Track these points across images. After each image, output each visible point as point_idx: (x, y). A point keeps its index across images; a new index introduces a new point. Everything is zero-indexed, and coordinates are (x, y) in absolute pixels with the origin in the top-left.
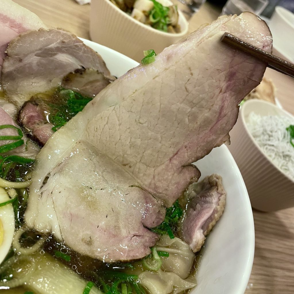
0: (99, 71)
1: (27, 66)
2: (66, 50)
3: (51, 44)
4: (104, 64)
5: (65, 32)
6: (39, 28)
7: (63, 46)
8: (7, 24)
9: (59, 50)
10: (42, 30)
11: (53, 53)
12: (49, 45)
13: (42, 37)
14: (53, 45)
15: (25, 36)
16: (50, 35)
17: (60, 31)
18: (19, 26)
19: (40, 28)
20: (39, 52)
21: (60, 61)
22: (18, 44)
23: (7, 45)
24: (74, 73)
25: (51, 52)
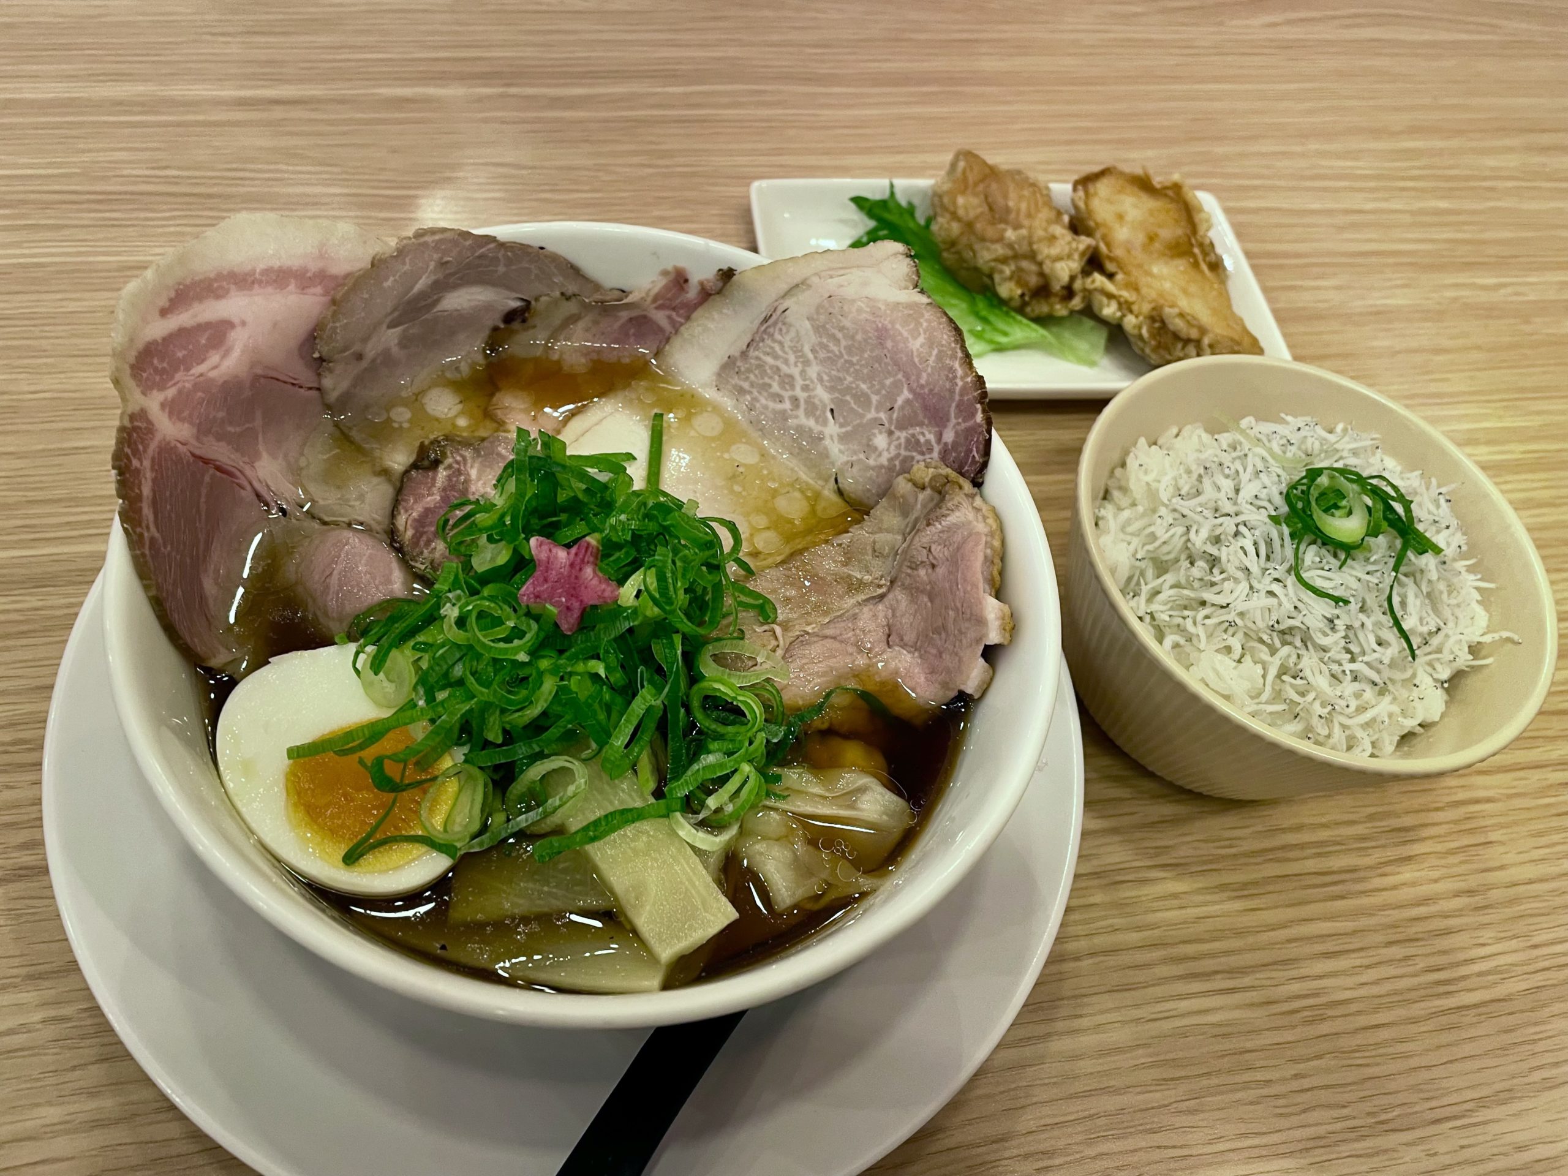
0: (569, 292)
1: (378, 361)
2: (461, 279)
3: (416, 282)
4: (574, 271)
5: (437, 237)
6: (369, 259)
7: (448, 272)
8: (292, 287)
9: (441, 287)
10: (380, 260)
11: (429, 301)
12: (412, 288)
13: (386, 279)
14: (421, 285)
15: (346, 297)
16: (404, 263)
17: (426, 240)
18: (321, 277)
19: (374, 258)
20: (396, 314)
21: (457, 310)
22: (338, 324)
23: (312, 338)
24: (502, 326)
25: (423, 303)
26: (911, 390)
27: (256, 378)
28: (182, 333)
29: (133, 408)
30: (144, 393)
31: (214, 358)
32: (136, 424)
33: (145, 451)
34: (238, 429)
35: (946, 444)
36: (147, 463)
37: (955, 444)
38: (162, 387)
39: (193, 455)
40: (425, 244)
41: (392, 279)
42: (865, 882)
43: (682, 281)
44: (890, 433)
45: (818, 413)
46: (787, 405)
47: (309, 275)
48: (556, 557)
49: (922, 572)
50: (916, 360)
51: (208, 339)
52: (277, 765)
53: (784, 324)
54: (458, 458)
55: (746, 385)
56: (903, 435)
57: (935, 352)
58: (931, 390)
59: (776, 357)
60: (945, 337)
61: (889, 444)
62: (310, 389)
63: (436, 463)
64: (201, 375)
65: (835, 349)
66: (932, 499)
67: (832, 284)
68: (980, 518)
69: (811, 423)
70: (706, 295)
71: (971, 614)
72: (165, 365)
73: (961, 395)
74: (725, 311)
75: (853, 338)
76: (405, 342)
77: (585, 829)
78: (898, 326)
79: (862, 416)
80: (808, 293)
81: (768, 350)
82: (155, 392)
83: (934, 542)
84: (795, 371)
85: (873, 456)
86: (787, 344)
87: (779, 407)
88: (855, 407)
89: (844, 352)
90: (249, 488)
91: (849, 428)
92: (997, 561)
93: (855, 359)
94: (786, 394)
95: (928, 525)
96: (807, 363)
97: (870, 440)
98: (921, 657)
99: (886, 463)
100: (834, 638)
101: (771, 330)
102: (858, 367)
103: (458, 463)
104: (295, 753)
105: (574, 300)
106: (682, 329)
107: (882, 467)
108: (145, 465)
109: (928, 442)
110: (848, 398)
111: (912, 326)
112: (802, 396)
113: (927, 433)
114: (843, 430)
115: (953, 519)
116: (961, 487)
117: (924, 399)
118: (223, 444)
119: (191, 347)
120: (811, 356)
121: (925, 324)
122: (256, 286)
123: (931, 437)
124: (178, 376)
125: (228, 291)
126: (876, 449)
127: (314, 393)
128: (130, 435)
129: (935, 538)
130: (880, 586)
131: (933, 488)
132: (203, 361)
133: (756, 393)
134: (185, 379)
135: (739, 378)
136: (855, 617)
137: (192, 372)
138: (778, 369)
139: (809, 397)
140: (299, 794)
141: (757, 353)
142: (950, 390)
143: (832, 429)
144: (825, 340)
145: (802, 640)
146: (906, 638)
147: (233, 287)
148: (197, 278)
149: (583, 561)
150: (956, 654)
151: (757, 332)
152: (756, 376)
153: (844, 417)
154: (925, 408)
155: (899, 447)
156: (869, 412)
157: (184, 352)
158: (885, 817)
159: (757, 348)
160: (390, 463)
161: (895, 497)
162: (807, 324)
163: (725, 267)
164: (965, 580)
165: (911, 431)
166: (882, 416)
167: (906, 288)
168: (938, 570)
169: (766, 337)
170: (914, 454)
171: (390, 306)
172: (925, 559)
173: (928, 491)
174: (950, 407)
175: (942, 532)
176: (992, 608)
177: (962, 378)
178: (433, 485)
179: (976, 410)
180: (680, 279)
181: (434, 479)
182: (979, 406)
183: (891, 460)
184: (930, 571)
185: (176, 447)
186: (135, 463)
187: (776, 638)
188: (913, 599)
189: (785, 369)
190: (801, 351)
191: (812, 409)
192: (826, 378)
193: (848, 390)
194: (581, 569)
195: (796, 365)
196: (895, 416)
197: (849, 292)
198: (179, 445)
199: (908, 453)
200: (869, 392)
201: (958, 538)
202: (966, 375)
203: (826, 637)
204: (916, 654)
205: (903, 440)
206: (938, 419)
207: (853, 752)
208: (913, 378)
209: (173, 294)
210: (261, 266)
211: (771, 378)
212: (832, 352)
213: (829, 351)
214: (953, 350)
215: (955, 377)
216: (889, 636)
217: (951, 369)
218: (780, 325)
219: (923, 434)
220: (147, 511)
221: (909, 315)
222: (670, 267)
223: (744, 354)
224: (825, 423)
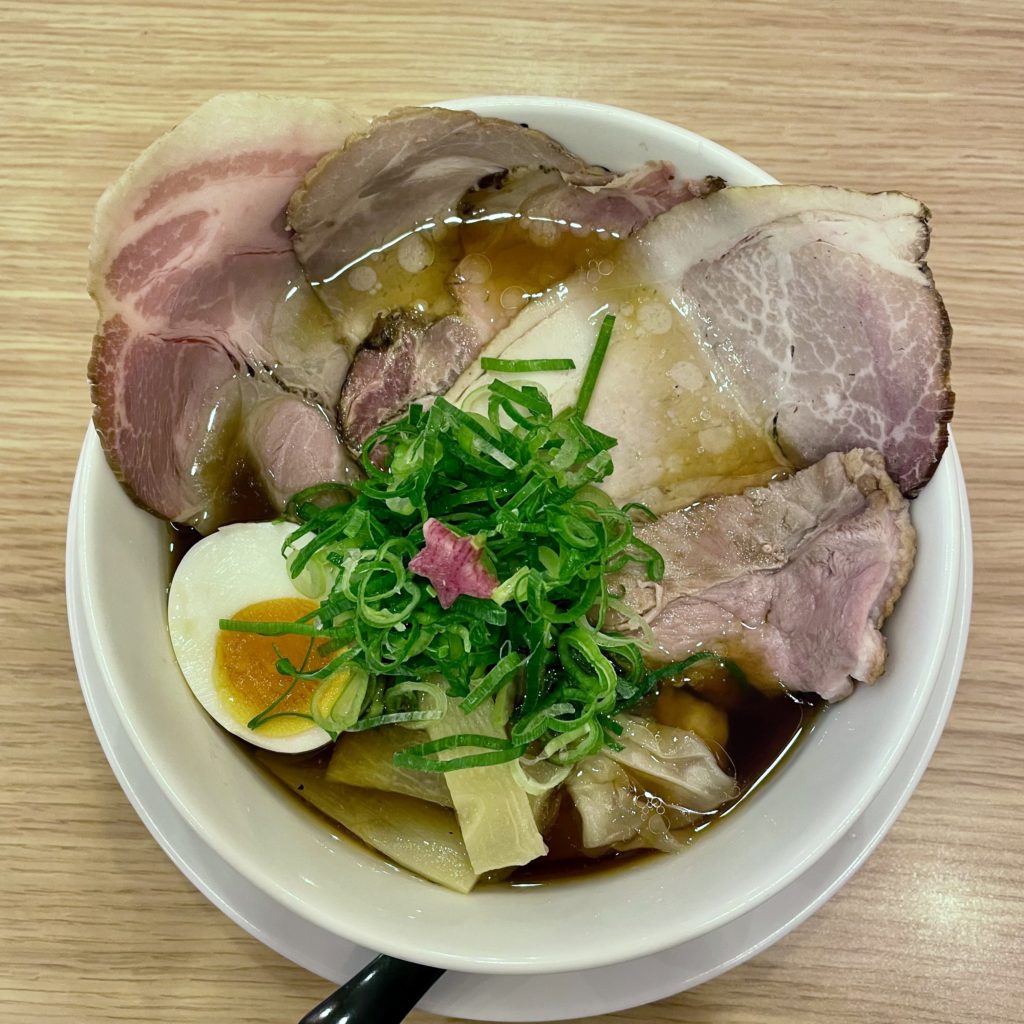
0: (548, 166)
2: (435, 152)
3: (389, 160)
4: (556, 148)
5: (412, 119)
7: (421, 149)
8: (265, 170)
9: (416, 161)
11: (402, 174)
12: (385, 165)
13: (359, 159)
14: (394, 162)
16: (378, 145)
17: (401, 120)
18: (295, 158)
20: (368, 186)
22: (308, 205)
23: (284, 214)
24: (477, 188)
25: (395, 176)
26: (877, 369)
27: (228, 259)
28: (158, 231)
29: (108, 316)
30: (119, 299)
31: (188, 249)
32: (110, 331)
33: (118, 354)
34: (210, 305)
35: (893, 440)
36: (120, 364)
37: (901, 447)
38: (136, 288)
39: (165, 340)
40: (401, 124)
41: (364, 159)
42: (669, 840)
43: (667, 177)
44: (844, 397)
45: (778, 345)
46: (748, 326)
47: (283, 157)
48: (443, 548)
49: (818, 571)
50: (891, 343)
51: (181, 234)
52: (210, 631)
53: (765, 249)
54: (408, 341)
55: (712, 293)
56: (856, 406)
57: (913, 344)
58: (896, 381)
59: (749, 277)
60: (930, 333)
61: (840, 407)
62: (283, 252)
63: (388, 343)
64: (175, 268)
65: (812, 294)
66: (855, 499)
67: (825, 228)
68: (895, 543)
69: (768, 353)
70: (688, 196)
71: (845, 646)
72: (140, 266)
73: (924, 404)
74: (706, 217)
75: (832, 291)
76: (377, 207)
77: (442, 741)
78: (883, 299)
79: (823, 368)
80: (797, 228)
81: (743, 268)
82: (129, 295)
83: (839, 550)
84: (766, 298)
85: (821, 410)
86: (763, 270)
87: (742, 325)
88: (817, 356)
89: (819, 298)
90: (220, 349)
91: (804, 372)
92: (897, 591)
93: (829, 312)
94: (752, 316)
95: (839, 529)
96: (779, 294)
97: (822, 393)
98: (791, 645)
99: (831, 422)
100: (714, 603)
101: (751, 250)
102: (830, 320)
103: (406, 345)
104: (225, 625)
105: (552, 173)
106: (661, 218)
107: (826, 423)
108: (119, 369)
109: (877, 427)
110: (812, 344)
111: (899, 305)
112: (766, 323)
113: (879, 418)
114: (798, 372)
115: (865, 535)
116: (887, 501)
117: (887, 386)
118: (196, 321)
119: (165, 243)
120: (785, 290)
121: (913, 309)
122: (230, 173)
123: (882, 425)
124: (152, 274)
125: (203, 182)
126: (825, 404)
127: (288, 255)
128: (104, 343)
129: (842, 546)
130: (777, 561)
131: (860, 489)
132: (176, 255)
133: (720, 305)
134: (159, 276)
135: (707, 284)
136: (742, 584)
137: (164, 268)
138: (748, 290)
139: (773, 327)
140: (225, 656)
141: (730, 267)
142: (914, 392)
143: (787, 365)
144: (803, 281)
145: (682, 600)
146: (783, 624)
147: (207, 177)
148: (172, 174)
149: (465, 558)
150: (822, 667)
151: (734, 248)
152: (725, 288)
153: (803, 360)
154: (886, 394)
155: (848, 413)
156: (829, 366)
157: (158, 250)
158: (706, 792)
159: (732, 262)
160: (349, 334)
161: (821, 471)
162: (789, 259)
163: (716, 175)
164: (850, 614)
165: (865, 407)
166: (841, 376)
167: (907, 258)
168: (833, 578)
169: (743, 255)
170: (861, 429)
171: (361, 181)
172: (825, 561)
173: (854, 489)
174: (909, 407)
175: (851, 543)
176: (868, 646)
177: (931, 388)
178: (382, 367)
179: (934, 428)
180: (666, 174)
181: (382, 361)
182: (937, 425)
183: (836, 421)
184: (827, 574)
185: (149, 340)
186: (109, 368)
187: (655, 599)
188: (801, 591)
189: (755, 291)
190: (776, 281)
191: (773, 339)
192: (794, 316)
193: (814, 336)
194: (462, 564)
195: (767, 293)
196: (853, 384)
197: (842, 242)
198: (151, 337)
199: (854, 424)
200: (835, 348)
201: (861, 559)
202: (936, 387)
203: (707, 601)
204: (788, 641)
205: (853, 410)
206: (895, 413)
207: (700, 717)
208: (882, 359)
209: (148, 195)
210: (237, 152)
211: (738, 294)
212: (808, 295)
213: (804, 293)
214: (934, 352)
215: (924, 383)
216: (769, 611)
217: (923, 371)
218: (760, 249)
219: (876, 418)
220: (119, 409)
221: (900, 292)
222: (657, 159)
223: (717, 263)
224: (782, 357)
